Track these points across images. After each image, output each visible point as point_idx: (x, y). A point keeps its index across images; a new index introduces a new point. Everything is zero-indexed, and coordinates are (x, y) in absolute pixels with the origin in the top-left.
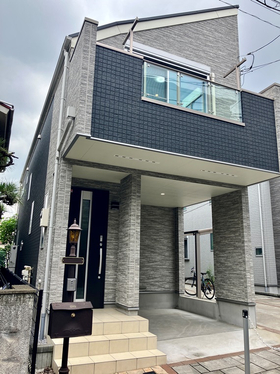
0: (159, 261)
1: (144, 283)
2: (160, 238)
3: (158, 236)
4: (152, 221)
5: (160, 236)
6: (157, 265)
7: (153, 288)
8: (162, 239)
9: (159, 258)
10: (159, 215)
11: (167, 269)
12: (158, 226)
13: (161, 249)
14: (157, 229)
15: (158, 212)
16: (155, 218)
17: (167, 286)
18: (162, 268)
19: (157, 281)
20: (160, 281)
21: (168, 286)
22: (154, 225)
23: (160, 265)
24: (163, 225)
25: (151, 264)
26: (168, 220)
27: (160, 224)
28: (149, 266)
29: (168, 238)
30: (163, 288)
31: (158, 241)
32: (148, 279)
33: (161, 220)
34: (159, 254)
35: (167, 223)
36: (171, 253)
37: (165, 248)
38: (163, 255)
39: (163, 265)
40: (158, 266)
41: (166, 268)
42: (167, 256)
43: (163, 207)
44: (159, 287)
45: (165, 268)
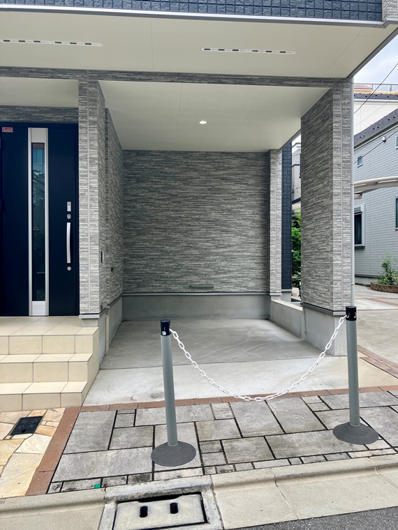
0: (237, 245)
1: (210, 279)
2: (237, 208)
3: (234, 204)
4: (223, 179)
5: (237, 203)
6: (233, 251)
7: (225, 288)
8: (241, 208)
9: (236, 240)
10: (237, 167)
11: (252, 258)
12: (233, 188)
13: (240, 225)
14: (233, 192)
15: (235, 162)
16: (228, 174)
17: (252, 284)
18: (242, 256)
19: (233, 277)
20: (239, 277)
21: (254, 284)
22: (225, 185)
23: (239, 252)
24: (245, 184)
25: (222, 250)
26: (254, 176)
27: (237, 182)
28: (217, 254)
29: (255, 207)
30: (245, 287)
31: (235, 212)
32: (217, 273)
33: (241, 177)
34: (237, 234)
35: (251, 181)
36: (259, 231)
37: (248, 223)
38: (245, 236)
39: (245, 251)
40: (235, 254)
41: (250, 256)
42: (252, 237)
43: (243, 153)
44: (237, 285)
45: (248, 256)
